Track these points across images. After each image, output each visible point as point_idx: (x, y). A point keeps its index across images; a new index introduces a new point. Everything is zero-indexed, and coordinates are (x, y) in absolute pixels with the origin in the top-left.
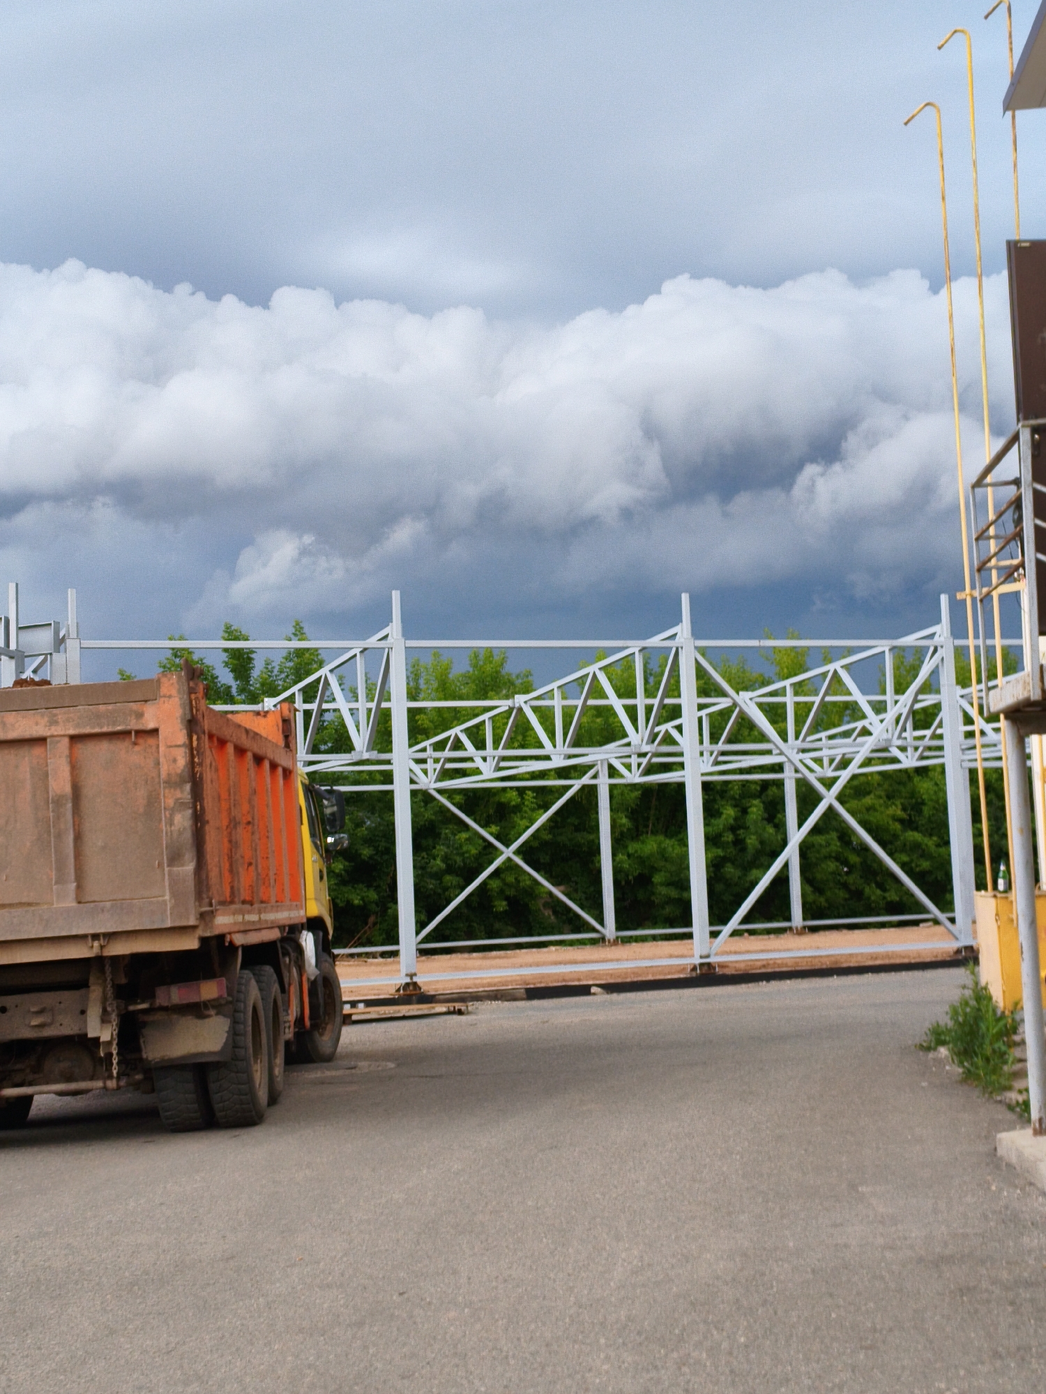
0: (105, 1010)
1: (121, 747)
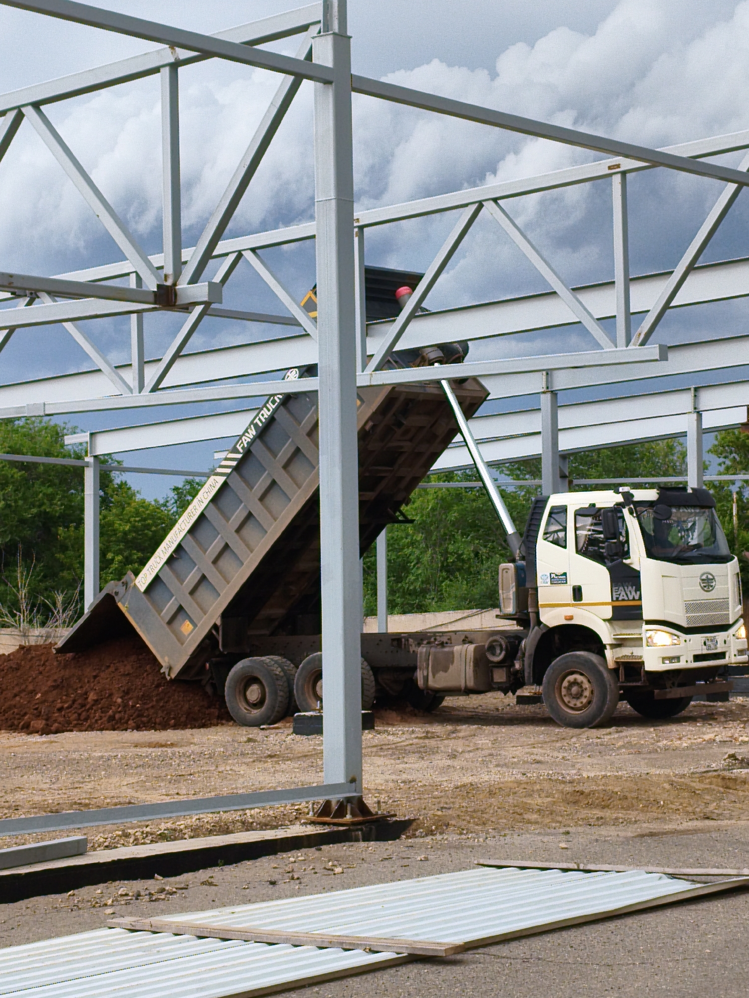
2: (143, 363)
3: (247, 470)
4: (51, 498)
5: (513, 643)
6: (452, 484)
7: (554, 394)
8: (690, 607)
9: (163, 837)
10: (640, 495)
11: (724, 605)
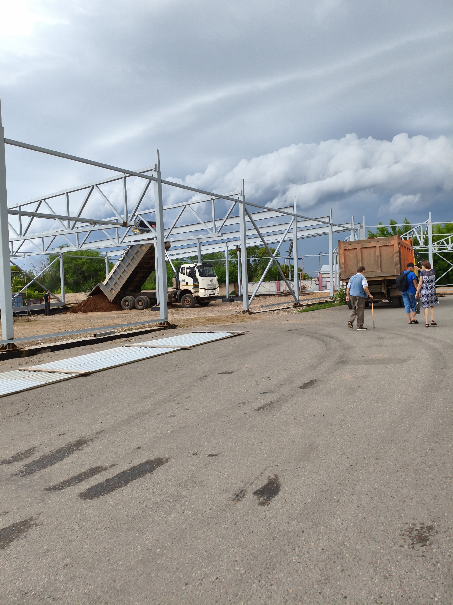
0: (384, 288)
1: (387, 248)
2: (118, 238)
3: (124, 261)
4: (97, 266)
5: (175, 293)
6: (178, 262)
7: (200, 243)
8: (208, 285)
9: (129, 330)
10: (198, 264)
11: (215, 285)
